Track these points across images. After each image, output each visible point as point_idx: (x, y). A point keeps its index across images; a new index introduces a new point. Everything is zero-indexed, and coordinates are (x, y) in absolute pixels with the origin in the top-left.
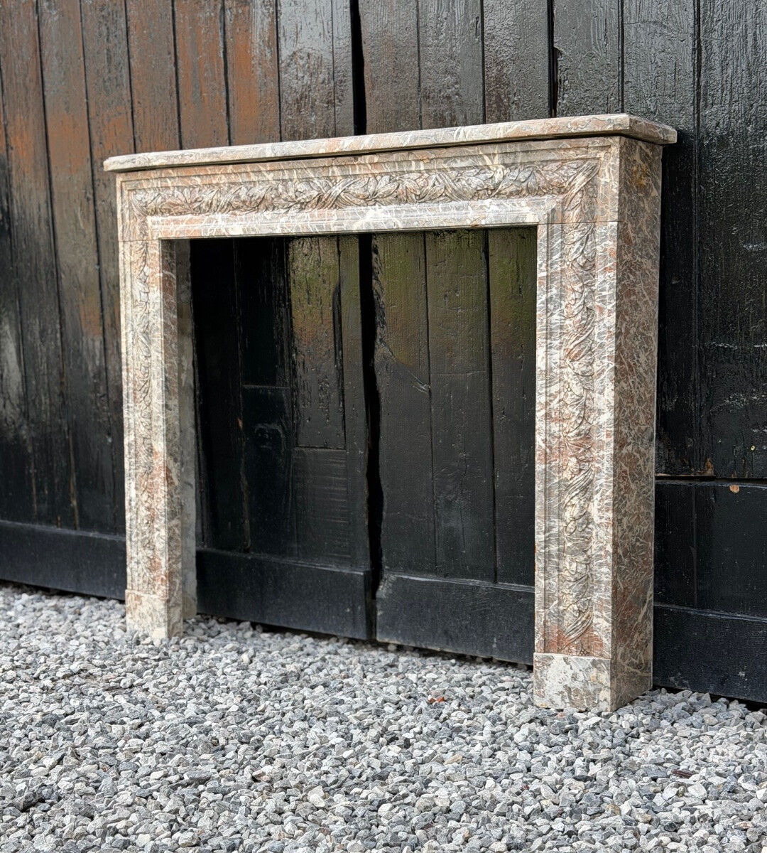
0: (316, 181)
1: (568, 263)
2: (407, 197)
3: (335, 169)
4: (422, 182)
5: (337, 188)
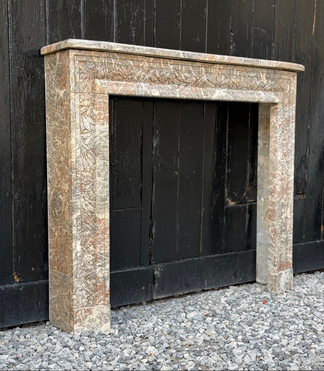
0: (193, 73)
2: (233, 86)
3: (203, 68)
4: (239, 80)
5: (204, 78)
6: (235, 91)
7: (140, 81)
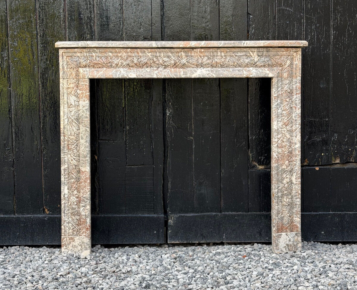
0: (172, 57)
1: (284, 91)
2: (216, 65)
3: (182, 53)
4: (223, 60)
5: (184, 61)
6: (219, 69)
7: (119, 67)
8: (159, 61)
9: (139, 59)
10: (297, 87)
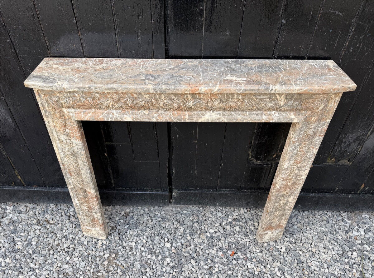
0: (175, 99)
2: (230, 109)
3: (188, 95)
4: (240, 104)
5: (189, 104)
6: (233, 113)
7: (110, 109)
8: (159, 104)
9: (135, 101)
10: (322, 129)
